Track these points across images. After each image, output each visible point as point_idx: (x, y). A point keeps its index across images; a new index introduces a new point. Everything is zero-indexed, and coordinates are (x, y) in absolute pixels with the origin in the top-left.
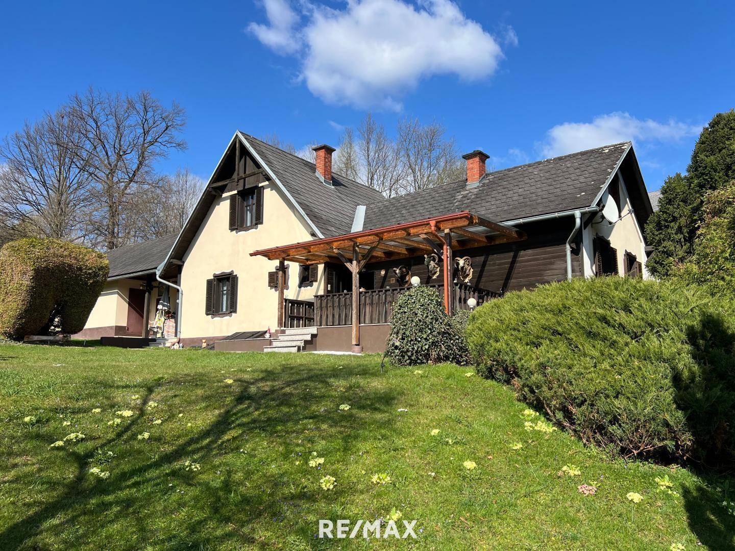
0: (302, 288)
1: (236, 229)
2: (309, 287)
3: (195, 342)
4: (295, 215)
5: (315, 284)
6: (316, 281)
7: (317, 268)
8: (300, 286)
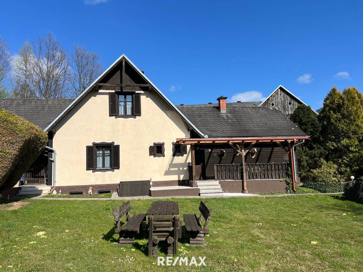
0: (176, 157)
1: (116, 116)
2: (180, 157)
3: (75, 189)
4: (167, 115)
5: (185, 156)
6: (186, 153)
7: (186, 147)
8: (174, 155)
